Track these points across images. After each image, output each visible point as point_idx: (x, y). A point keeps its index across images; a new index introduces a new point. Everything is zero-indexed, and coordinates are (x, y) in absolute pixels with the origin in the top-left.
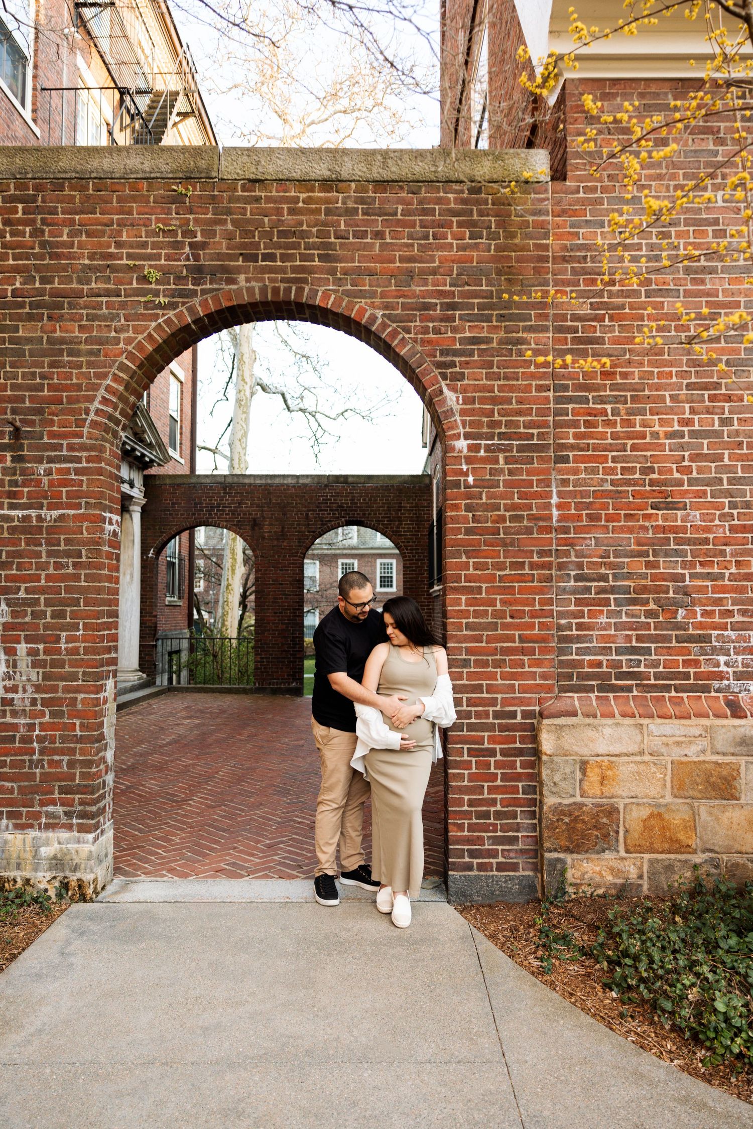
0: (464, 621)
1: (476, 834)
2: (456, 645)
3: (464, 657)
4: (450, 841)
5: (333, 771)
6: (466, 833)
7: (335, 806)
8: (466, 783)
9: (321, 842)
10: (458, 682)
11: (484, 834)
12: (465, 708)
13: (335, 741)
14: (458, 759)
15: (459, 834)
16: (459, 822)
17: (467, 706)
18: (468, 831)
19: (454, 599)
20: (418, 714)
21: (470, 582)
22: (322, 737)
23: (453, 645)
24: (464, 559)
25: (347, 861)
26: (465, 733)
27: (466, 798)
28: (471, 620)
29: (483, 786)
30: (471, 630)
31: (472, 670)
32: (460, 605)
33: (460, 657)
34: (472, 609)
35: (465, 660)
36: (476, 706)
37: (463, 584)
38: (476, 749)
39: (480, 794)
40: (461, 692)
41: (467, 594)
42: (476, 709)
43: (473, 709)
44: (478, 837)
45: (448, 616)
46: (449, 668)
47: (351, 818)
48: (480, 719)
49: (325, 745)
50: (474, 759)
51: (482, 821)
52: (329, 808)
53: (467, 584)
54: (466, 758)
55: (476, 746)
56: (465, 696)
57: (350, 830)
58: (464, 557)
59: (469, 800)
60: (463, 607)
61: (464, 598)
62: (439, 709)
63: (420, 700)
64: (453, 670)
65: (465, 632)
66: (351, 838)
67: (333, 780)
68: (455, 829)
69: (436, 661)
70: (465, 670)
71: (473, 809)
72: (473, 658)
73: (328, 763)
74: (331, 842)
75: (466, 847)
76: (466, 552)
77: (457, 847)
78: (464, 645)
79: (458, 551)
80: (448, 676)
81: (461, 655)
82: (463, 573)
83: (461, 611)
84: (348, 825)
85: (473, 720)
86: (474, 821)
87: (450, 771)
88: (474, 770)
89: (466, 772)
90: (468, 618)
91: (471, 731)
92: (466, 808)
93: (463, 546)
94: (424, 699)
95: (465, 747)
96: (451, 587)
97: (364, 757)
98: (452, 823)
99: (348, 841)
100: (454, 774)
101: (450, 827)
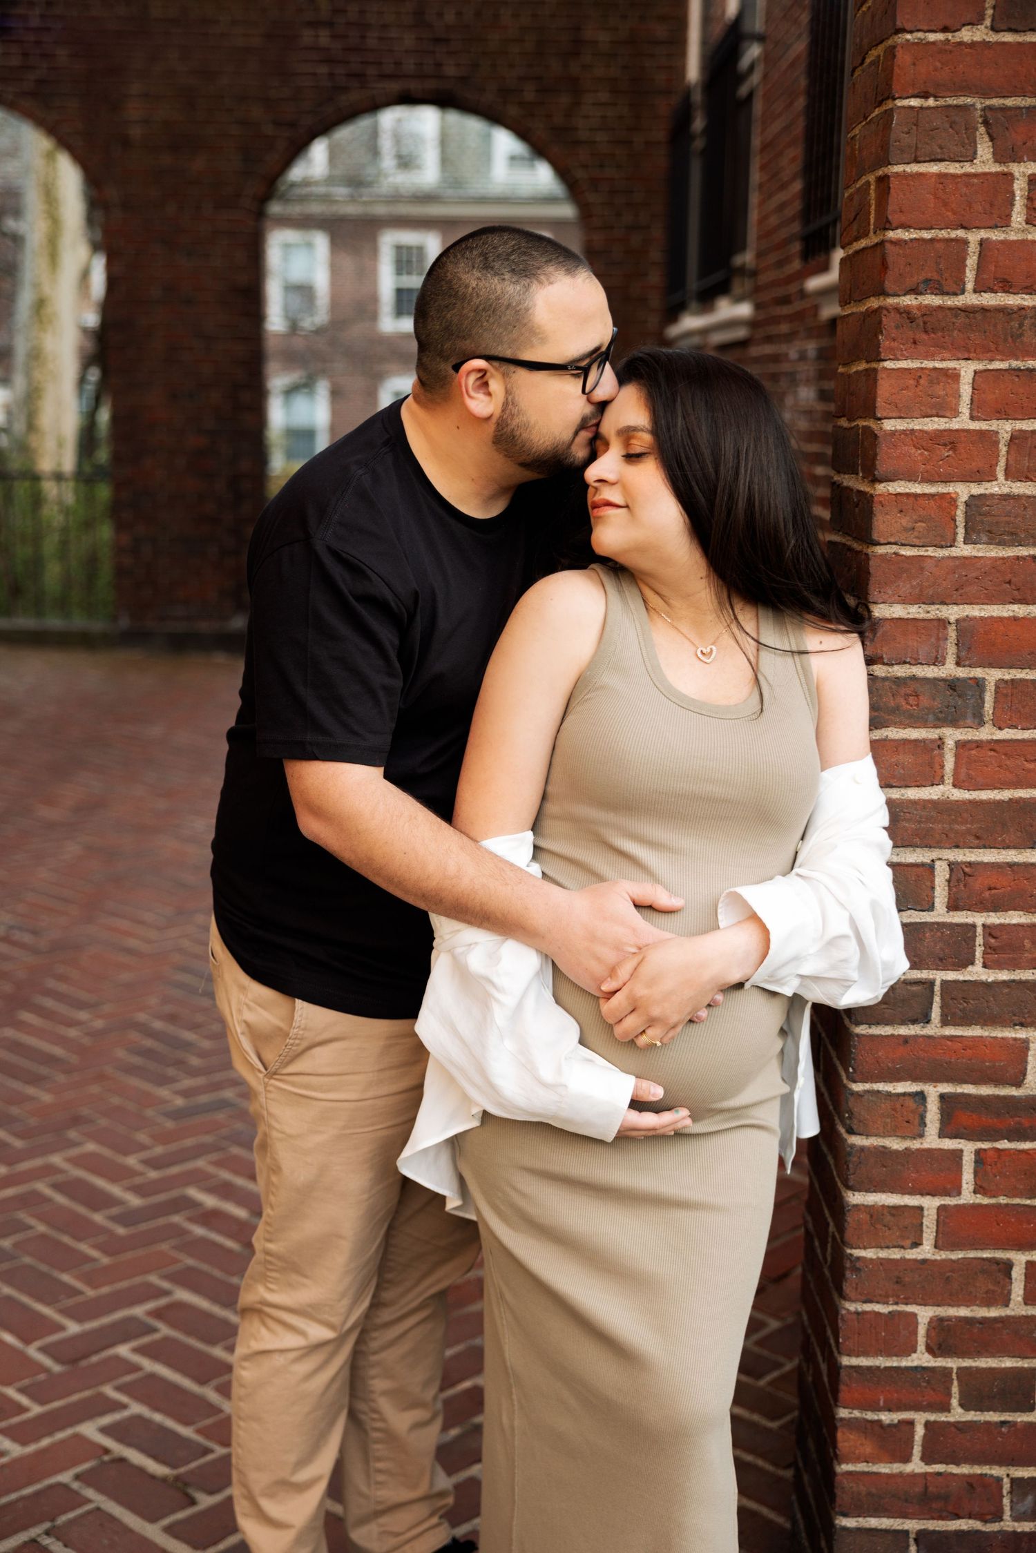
0: (963, 491)
1: (965, 1469)
2: (915, 611)
3: (950, 669)
4: (842, 1498)
5: (307, 1192)
6: (916, 1466)
7: (320, 1333)
8: (926, 1251)
9: (259, 1480)
10: (913, 794)
11: (997, 1471)
12: (940, 914)
13: (320, 1059)
14: (896, 1144)
15: (884, 1469)
16: (886, 1417)
17: (953, 906)
18: (927, 1458)
19: (917, 374)
20: (735, 977)
21: (1006, 286)
22: (258, 1037)
23: (898, 611)
24: (984, 161)
25: (373, 1528)
26: (934, 1028)
27: (925, 1314)
28: (999, 486)
29: (1008, 1266)
30: (995, 538)
31: (987, 733)
32: (946, 408)
33: (930, 672)
34: (1005, 428)
35: (952, 685)
36: (996, 907)
37: (970, 298)
38: (982, 1100)
39: (988, 1302)
40: (926, 842)
41: (986, 352)
42: (994, 919)
43: (979, 919)
44: (971, 1483)
45: (882, 467)
46: (874, 724)
47: (390, 1356)
48: (1014, 965)
49: (272, 1075)
50: (969, 1148)
51: (993, 1417)
52: (291, 1341)
53: (989, 300)
54: (932, 1140)
55: (985, 1090)
56: (942, 859)
57: (384, 1405)
58: (984, 150)
59: (938, 1324)
60: (963, 422)
61: (967, 370)
62: (833, 942)
63: (738, 901)
64: (894, 733)
65: (963, 550)
66: (391, 1437)
67: (309, 1228)
68: (868, 1449)
69: (816, 695)
70: (952, 736)
71: (952, 1363)
72: (993, 676)
73: (284, 1155)
74: (303, 1476)
75: (912, 1525)
76: (996, 123)
77: (873, 1522)
78: (953, 613)
79: (958, 118)
80: (867, 769)
81: (938, 661)
82: (974, 237)
83: (950, 440)
84: (379, 1384)
85: (977, 972)
86: (958, 1414)
87: (855, 1198)
88: (968, 1196)
89: (931, 1204)
90: (986, 475)
91: (966, 1021)
92: (921, 1358)
93: (985, 92)
94: (758, 896)
95: (933, 1092)
96: (906, 313)
97: (455, 1144)
98: (852, 1424)
99: (378, 1449)
100: (872, 1211)
101: (846, 1440)
